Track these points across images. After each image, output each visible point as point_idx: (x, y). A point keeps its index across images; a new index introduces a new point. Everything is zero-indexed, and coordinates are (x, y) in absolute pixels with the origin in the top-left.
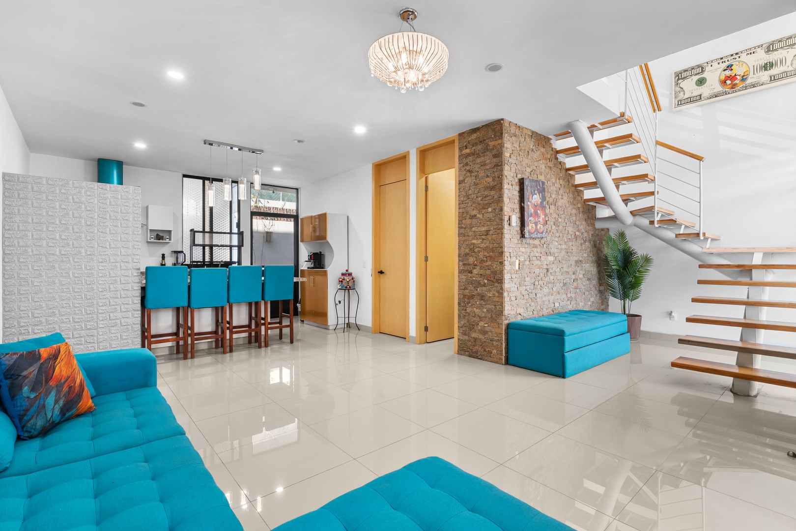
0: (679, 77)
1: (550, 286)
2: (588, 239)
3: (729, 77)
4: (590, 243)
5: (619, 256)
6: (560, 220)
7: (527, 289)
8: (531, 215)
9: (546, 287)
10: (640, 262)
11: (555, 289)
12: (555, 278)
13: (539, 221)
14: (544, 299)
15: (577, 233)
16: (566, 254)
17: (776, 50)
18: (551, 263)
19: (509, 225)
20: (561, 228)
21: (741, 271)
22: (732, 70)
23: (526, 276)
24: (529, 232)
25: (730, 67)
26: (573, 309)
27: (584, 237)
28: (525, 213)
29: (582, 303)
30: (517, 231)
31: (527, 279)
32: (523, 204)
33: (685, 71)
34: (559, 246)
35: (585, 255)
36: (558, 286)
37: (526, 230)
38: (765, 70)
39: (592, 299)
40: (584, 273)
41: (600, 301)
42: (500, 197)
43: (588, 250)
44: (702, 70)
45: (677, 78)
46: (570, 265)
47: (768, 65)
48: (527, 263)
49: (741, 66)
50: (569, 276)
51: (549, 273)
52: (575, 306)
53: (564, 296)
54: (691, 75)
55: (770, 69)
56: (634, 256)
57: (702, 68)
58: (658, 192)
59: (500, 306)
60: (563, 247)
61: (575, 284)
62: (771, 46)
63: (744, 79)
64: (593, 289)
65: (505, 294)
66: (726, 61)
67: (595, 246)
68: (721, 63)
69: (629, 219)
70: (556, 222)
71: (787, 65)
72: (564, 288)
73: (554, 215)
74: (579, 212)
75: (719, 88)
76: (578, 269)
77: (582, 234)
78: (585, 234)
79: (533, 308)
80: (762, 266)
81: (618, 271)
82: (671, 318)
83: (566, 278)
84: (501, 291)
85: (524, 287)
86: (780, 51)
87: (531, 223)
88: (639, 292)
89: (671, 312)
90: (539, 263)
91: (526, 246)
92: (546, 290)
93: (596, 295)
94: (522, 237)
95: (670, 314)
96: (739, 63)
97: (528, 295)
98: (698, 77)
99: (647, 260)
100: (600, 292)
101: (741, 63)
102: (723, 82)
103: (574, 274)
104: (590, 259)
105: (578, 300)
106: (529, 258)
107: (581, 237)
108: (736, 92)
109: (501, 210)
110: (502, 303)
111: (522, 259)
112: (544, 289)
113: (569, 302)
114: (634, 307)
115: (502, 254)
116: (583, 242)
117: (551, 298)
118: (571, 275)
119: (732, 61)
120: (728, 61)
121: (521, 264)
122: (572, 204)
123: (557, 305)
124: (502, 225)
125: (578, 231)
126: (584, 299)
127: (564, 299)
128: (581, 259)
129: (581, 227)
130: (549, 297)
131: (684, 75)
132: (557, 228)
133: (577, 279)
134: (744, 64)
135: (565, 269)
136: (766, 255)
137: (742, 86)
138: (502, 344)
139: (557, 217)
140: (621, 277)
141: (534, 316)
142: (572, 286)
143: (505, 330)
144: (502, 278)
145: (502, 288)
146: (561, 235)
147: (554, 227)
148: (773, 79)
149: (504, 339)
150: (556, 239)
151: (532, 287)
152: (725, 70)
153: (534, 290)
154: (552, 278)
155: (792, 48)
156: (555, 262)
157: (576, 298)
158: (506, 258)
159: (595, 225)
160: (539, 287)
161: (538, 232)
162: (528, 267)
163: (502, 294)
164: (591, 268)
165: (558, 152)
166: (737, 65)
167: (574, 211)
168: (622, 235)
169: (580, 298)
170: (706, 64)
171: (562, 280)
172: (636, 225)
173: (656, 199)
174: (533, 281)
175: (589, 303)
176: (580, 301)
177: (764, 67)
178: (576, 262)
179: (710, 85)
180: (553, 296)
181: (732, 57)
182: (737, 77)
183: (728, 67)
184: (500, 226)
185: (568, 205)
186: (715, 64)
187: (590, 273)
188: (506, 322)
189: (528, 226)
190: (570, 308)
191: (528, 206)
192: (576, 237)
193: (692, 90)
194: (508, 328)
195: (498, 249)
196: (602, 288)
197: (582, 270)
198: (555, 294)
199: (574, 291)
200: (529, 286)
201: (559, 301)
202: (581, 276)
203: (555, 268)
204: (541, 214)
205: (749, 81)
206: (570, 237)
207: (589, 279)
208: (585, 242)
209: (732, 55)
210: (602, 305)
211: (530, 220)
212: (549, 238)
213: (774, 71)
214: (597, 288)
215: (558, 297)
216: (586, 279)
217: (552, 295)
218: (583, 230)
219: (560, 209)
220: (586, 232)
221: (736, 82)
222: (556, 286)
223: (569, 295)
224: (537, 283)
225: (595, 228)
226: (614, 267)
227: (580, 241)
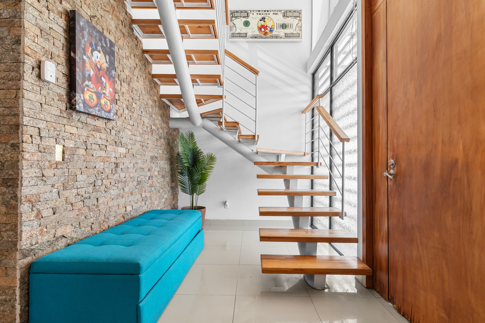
0: (232, 15)
1: (120, 185)
2: (163, 136)
3: (263, 26)
4: (165, 140)
5: (190, 154)
6: (134, 105)
7: (81, 193)
8: (90, 79)
9: (115, 188)
10: (206, 161)
11: (126, 190)
12: (127, 176)
13: (104, 94)
14: (111, 204)
15: (153, 127)
16: (141, 147)
17: (288, 17)
18: (122, 156)
19: (39, 76)
20: (135, 115)
21: (275, 167)
22: (265, 21)
23: (78, 173)
24: (84, 102)
25: (263, 19)
26: (148, 210)
27: (160, 133)
28: (77, 69)
29: (157, 202)
30: (60, 95)
31: (80, 177)
32: (72, 54)
33: (237, 12)
34: (133, 137)
35: (160, 152)
36: (132, 185)
37: (79, 97)
38: (282, 28)
39: (166, 196)
40: (159, 170)
41: (172, 197)
42: (15, 17)
43: (163, 147)
44: (247, 15)
45: (231, 15)
46: (145, 160)
47: (284, 26)
48: (82, 151)
49: (270, 21)
50: (144, 173)
51: (119, 170)
52: (149, 206)
53: (138, 196)
54: (241, 17)
55: (285, 29)
56: (201, 155)
57: (248, 14)
58: (225, 96)
59: (11, 233)
60: (138, 139)
61: (150, 181)
62: (286, 13)
63: (271, 31)
64: (167, 186)
65: (24, 208)
66: (262, 14)
67: (168, 144)
68: (258, 14)
69: (199, 121)
70: (129, 106)
71: (293, 29)
72: (138, 187)
73: (127, 96)
74: (156, 105)
75: (257, 32)
76: (154, 166)
77: (158, 129)
78: (161, 131)
79: (92, 220)
80: (294, 163)
81: (188, 168)
82: (225, 207)
83: (141, 175)
84: (13, 202)
85: (75, 191)
86: (290, 18)
87: (88, 90)
88: (205, 186)
89: (226, 202)
90: (103, 154)
91: (80, 125)
92: (114, 192)
93: (169, 192)
94: (71, 108)
95: (225, 203)
96: (269, 18)
97: (81, 203)
98: (244, 19)
99: (212, 159)
100: (172, 188)
101: (270, 19)
102: (260, 29)
103: (149, 170)
104: (165, 156)
105: (153, 199)
106: (86, 145)
107: (157, 132)
108: (267, 38)
109: (18, 41)
110: (16, 226)
111: (70, 144)
112: (112, 191)
113: (143, 203)
114: (200, 200)
115: (18, 129)
116: (158, 138)
117: (122, 201)
118: (146, 172)
119: (265, 15)
120: (263, 14)
121: (67, 152)
122: (148, 93)
123: (129, 208)
124: (18, 71)
125: (154, 125)
126: (159, 197)
127: (138, 200)
128: (156, 155)
129: (157, 122)
130: (118, 200)
131: (236, 14)
132: (130, 114)
133: (152, 177)
134: (272, 20)
135: (140, 165)
136: (287, 156)
137: (270, 35)
138: (13, 307)
139: (131, 100)
140: (191, 175)
141: (93, 232)
142: (147, 185)
143: (22, 278)
144: (15, 176)
145: (16, 196)
146: (136, 124)
147: (126, 111)
148: (287, 36)
149: (18, 298)
150: (130, 127)
151: (91, 189)
152: (261, 20)
153: (94, 194)
154: (123, 175)
155: (296, 19)
156: (128, 155)
157: (151, 197)
158: (26, 137)
159: (169, 123)
160: (103, 188)
161: (103, 109)
162: (83, 158)
163: (15, 208)
164: (164, 165)
165: (134, 21)
166: (268, 19)
167: (150, 102)
168: (192, 136)
169: (155, 197)
170: (250, 12)
171: (136, 178)
172: (204, 127)
173: (224, 102)
174: (92, 180)
175: (163, 200)
176: (155, 199)
177: (282, 26)
178: (152, 158)
179: (252, 29)
180: (124, 199)
181: (265, 13)
182: (268, 27)
183: (262, 18)
184: (13, 74)
185: (144, 93)
186: (255, 13)
187: (164, 170)
188: (22, 262)
189: (83, 93)
190: (145, 209)
191: (84, 61)
192: (152, 131)
193: (241, 28)
194: (29, 273)
195: (8, 118)
196: (173, 185)
197: (157, 166)
198: (127, 195)
199: (149, 189)
200: (85, 189)
201: (132, 203)
202: (156, 173)
203: (127, 162)
204: (108, 85)
205: (274, 33)
206: (145, 129)
207: (163, 177)
208: (160, 138)
209: (265, 11)
210: (174, 200)
211: (87, 86)
212: (119, 123)
213: (288, 31)
214: (170, 185)
215: (131, 198)
216: (161, 176)
217: (123, 197)
218: (159, 126)
219: (135, 92)
220: (161, 128)
221: (267, 31)
222: (128, 185)
223: (143, 195)
224: (99, 183)
225: (169, 127)
226: (186, 165)
227: (156, 136)
